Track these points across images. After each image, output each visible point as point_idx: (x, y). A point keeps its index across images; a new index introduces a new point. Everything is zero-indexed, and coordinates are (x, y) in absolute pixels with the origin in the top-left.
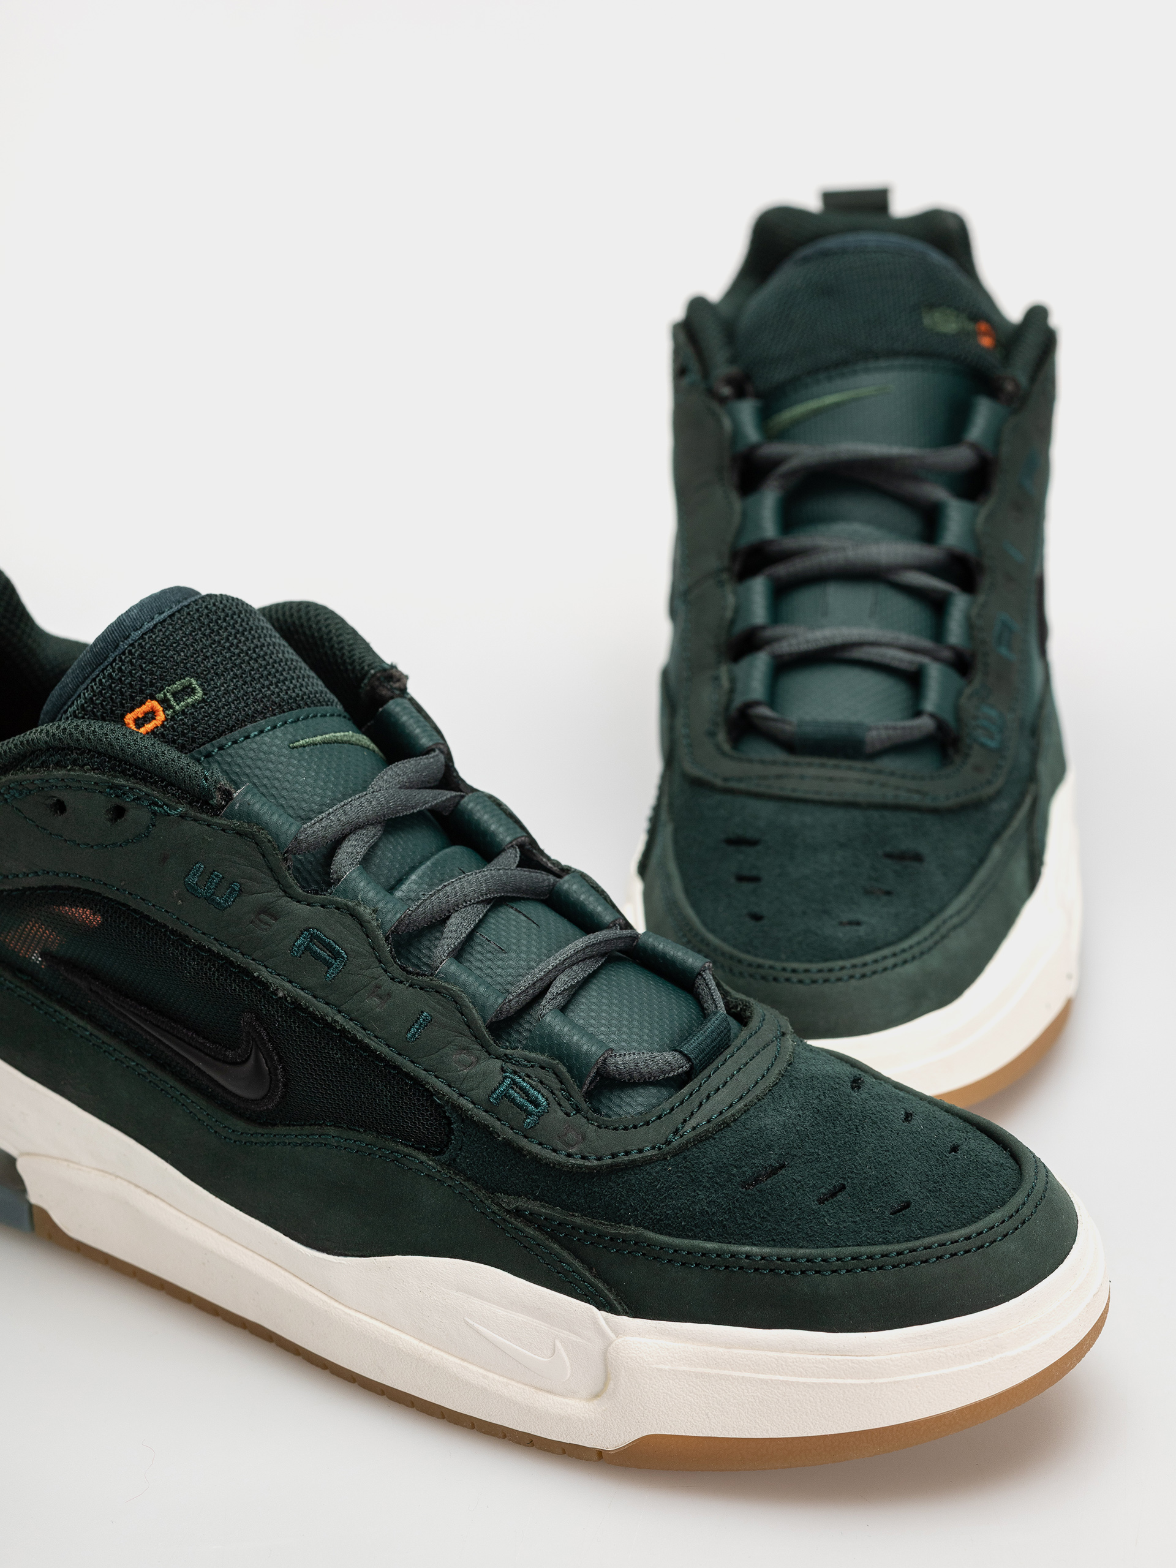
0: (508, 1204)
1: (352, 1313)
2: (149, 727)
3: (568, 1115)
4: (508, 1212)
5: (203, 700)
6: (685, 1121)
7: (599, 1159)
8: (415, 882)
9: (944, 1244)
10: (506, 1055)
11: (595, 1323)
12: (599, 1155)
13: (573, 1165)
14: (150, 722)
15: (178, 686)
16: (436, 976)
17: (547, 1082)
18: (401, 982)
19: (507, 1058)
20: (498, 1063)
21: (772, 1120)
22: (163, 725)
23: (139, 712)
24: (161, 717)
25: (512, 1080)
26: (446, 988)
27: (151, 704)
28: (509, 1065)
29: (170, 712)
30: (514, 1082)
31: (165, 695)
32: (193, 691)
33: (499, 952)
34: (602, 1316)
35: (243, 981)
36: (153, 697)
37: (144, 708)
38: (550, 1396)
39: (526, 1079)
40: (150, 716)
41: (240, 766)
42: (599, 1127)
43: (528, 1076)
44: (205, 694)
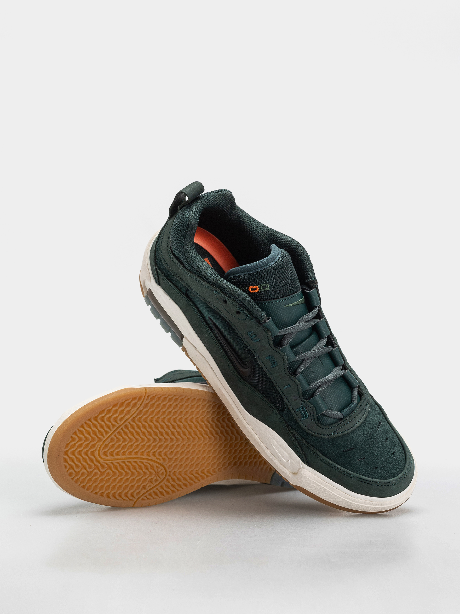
0: (291, 430)
1: (247, 425)
2: (254, 291)
3: (312, 420)
4: (290, 432)
5: (269, 290)
6: (337, 430)
7: (314, 433)
8: (300, 348)
9: (380, 483)
10: (304, 401)
11: (299, 463)
12: (315, 432)
13: (308, 432)
14: (255, 290)
15: (264, 285)
16: (296, 377)
17: (310, 411)
18: (287, 375)
19: (303, 402)
20: (301, 402)
21: (356, 436)
22: (257, 292)
23: (253, 287)
24: (257, 291)
25: (303, 407)
26: (297, 382)
27: (256, 287)
28: (303, 404)
29: (260, 290)
30: (303, 408)
31: (260, 286)
32: (267, 287)
33: (312, 372)
34: (301, 462)
35: (252, 356)
36: (257, 285)
37: (254, 287)
38: (283, 467)
39: (306, 409)
40: (256, 289)
41: (271, 308)
42: (317, 425)
43: (307, 408)
44: (270, 289)
